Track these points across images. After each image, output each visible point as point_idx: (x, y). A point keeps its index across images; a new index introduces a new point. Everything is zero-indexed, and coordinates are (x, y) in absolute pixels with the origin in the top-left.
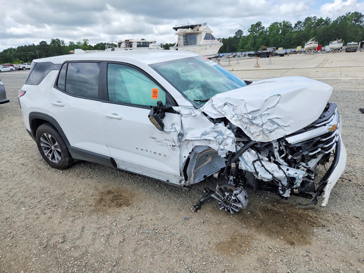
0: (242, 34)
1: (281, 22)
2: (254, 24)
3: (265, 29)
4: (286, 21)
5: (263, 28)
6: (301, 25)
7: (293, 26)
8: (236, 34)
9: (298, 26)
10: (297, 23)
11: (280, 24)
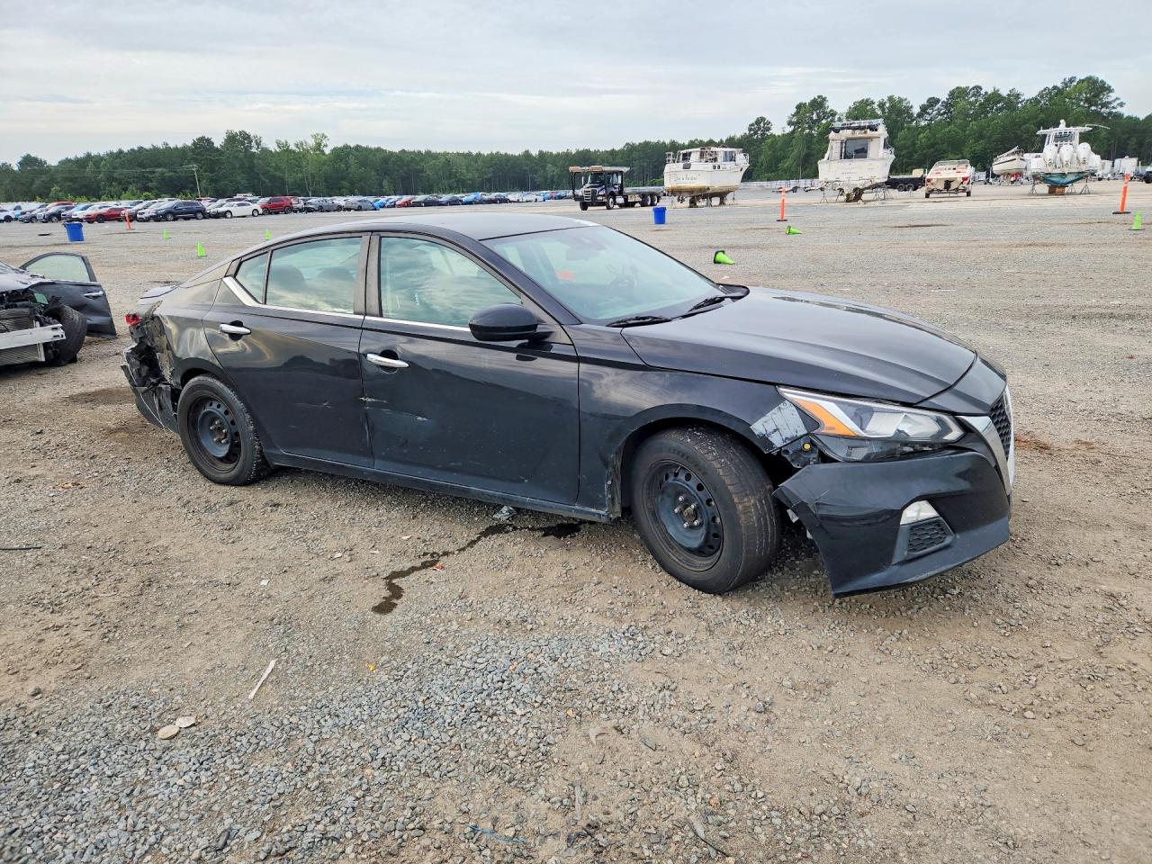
0: (769, 129)
1: (884, 100)
2: (804, 102)
4: (896, 97)
5: (833, 114)
6: (937, 109)
8: (750, 130)
10: (926, 102)
11: (882, 105)
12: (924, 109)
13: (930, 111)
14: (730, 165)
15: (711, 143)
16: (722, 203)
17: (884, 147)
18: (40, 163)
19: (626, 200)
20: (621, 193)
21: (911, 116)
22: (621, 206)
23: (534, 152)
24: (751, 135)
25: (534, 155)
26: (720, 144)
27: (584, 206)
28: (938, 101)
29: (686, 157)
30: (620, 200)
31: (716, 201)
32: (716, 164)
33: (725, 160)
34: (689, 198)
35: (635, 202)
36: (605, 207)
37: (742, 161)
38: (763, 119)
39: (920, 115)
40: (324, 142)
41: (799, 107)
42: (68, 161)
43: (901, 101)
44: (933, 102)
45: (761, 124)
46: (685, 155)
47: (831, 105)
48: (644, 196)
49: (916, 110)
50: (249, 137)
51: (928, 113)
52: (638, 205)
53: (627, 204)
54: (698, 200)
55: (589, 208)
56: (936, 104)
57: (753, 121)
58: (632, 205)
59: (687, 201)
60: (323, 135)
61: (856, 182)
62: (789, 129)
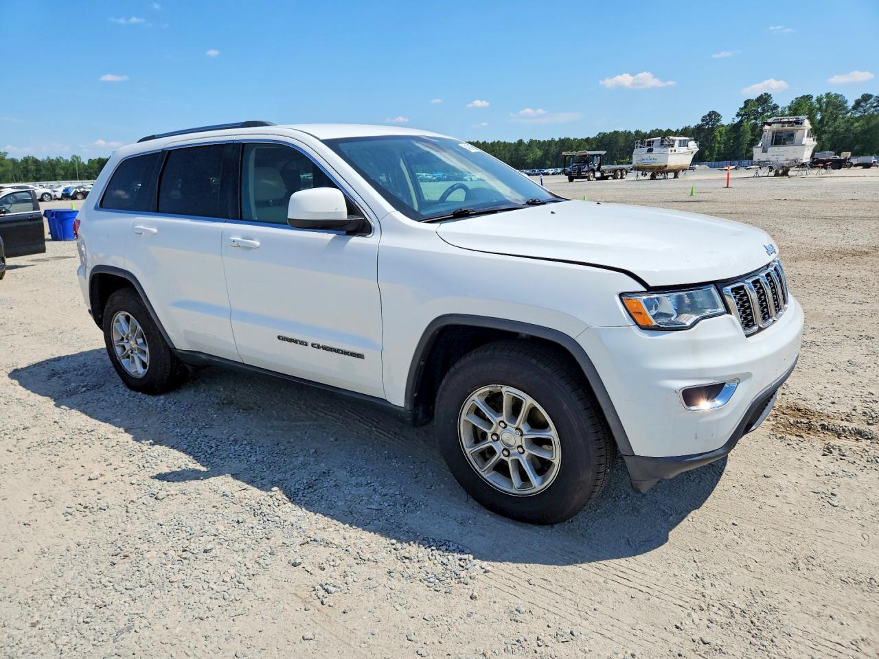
0: (718, 120)
1: (821, 95)
2: (752, 98)
3: (780, 109)
4: (833, 93)
5: (776, 107)
6: (871, 103)
7: (851, 104)
8: (703, 120)
9: (862, 104)
10: (860, 98)
11: (819, 100)
13: (864, 105)
14: (684, 149)
15: (669, 132)
16: (676, 177)
17: (807, 137)
19: (602, 174)
20: (598, 169)
21: (845, 108)
22: (598, 179)
23: (526, 141)
24: (703, 125)
25: (526, 142)
26: (676, 134)
27: (571, 179)
29: (649, 144)
30: (598, 174)
31: (671, 175)
32: (673, 149)
33: (680, 146)
34: (650, 173)
35: (609, 176)
36: (587, 180)
37: (693, 146)
38: (714, 113)
39: (854, 108)
41: (747, 102)
43: (837, 96)
44: (867, 97)
46: (649, 142)
48: (615, 171)
52: (610, 178)
53: (603, 178)
54: (657, 174)
55: (575, 180)
56: (869, 99)
57: (706, 113)
58: (606, 178)
59: (649, 174)
61: (782, 162)
62: (737, 120)
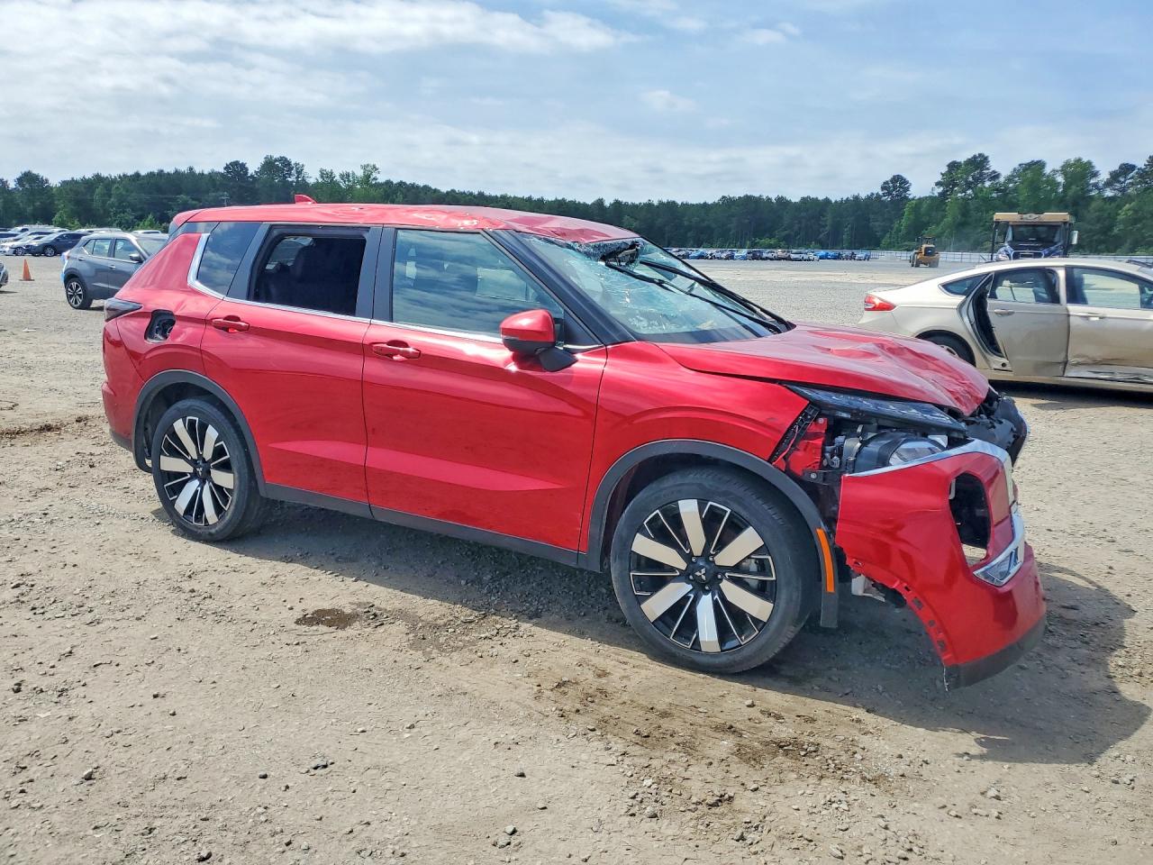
12: (1115, 176)
13: (1122, 180)
18: (42, 182)
21: (1096, 183)
24: (883, 195)
28: (1133, 167)
38: (900, 177)
40: (374, 175)
41: (952, 166)
42: (73, 182)
44: (1126, 169)
45: (898, 184)
47: (994, 165)
49: (1104, 176)
50: (289, 164)
51: (1119, 182)
56: (1131, 171)
57: (888, 178)
60: (374, 167)
62: (937, 191)
